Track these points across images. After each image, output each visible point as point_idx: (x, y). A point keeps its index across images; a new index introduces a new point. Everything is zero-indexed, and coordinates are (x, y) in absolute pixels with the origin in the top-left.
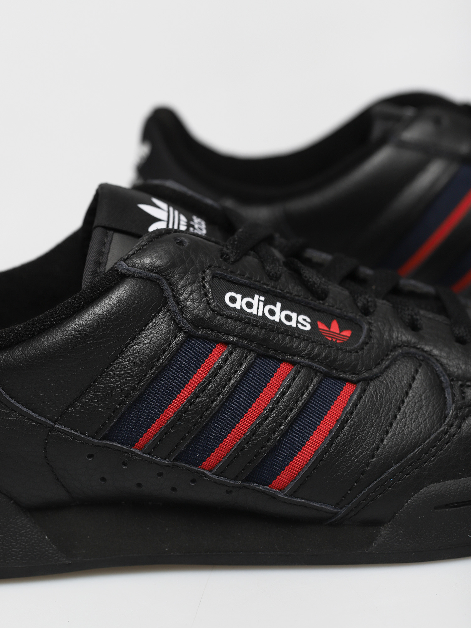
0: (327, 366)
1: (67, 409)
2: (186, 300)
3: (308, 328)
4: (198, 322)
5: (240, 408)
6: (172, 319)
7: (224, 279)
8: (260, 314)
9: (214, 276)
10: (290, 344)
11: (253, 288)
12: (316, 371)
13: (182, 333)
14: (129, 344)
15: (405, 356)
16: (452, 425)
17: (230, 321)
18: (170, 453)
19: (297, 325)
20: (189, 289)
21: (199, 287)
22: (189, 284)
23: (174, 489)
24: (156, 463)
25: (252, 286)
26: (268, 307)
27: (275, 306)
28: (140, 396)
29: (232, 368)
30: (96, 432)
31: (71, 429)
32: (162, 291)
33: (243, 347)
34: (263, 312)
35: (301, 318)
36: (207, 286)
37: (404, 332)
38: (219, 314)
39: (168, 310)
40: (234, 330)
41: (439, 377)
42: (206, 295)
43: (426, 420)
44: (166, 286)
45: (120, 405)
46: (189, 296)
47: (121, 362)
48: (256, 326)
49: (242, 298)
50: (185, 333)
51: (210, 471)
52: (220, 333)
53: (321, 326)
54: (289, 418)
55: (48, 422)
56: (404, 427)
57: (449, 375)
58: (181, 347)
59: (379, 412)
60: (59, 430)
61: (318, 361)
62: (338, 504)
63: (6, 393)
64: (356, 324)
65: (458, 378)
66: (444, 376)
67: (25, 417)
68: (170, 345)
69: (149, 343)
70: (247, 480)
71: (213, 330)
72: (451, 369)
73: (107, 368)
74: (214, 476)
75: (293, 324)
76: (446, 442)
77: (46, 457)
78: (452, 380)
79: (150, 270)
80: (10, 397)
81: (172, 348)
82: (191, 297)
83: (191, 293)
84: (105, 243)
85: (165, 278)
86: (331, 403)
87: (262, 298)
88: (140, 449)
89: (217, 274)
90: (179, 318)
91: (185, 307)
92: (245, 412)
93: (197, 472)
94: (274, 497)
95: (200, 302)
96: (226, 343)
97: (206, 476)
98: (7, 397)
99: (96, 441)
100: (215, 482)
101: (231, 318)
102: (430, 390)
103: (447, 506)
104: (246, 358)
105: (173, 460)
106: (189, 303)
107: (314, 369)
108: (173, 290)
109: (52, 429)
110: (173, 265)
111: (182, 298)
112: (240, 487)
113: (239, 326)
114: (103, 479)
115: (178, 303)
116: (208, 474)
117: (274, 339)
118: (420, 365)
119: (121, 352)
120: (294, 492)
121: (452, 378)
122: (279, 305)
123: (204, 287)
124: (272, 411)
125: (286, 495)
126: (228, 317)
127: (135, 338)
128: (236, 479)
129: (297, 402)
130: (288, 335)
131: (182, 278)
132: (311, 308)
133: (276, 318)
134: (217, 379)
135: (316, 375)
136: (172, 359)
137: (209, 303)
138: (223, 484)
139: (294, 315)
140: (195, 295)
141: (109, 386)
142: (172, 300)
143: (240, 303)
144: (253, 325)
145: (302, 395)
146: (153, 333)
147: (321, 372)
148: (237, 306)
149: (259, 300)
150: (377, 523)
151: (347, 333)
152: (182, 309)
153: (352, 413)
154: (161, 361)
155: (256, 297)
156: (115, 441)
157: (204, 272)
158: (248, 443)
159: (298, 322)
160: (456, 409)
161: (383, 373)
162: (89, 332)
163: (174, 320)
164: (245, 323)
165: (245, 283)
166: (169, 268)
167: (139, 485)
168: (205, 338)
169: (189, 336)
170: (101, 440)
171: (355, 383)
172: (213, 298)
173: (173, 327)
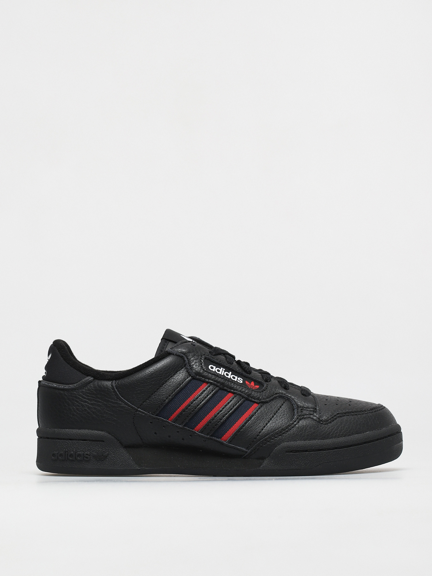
0: (247, 395)
1: (143, 403)
2: (193, 365)
3: (242, 382)
4: (198, 373)
5: (211, 407)
6: (187, 371)
7: (209, 360)
8: (222, 374)
9: (205, 358)
10: (233, 386)
11: (221, 365)
12: (243, 397)
13: (190, 377)
14: (169, 379)
15: (280, 397)
16: (295, 421)
17: (210, 374)
18: (182, 423)
19: (237, 381)
20: (195, 361)
21: (199, 361)
22: (195, 359)
23: (183, 439)
24: (177, 426)
25: (220, 364)
26: (226, 373)
27: (229, 373)
28: (172, 399)
29: (209, 391)
30: (154, 413)
31: (144, 411)
32: (185, 361)
33: (214, 384)
34: (224, 374)
35: (239, 379)
36: (202, 361)
37: (281, 389)
38: (206, 371)
39: (186, 368)
40: (211, 378)
41: (293, 405)
42: (201, 364)
43: (285, 419)
44: (186, 359)
45: (164, 402)
46: (194, 364)
47: (166, 385)
48: (220, 377)
49: (216, 368)
50: (191, 377)
51: (198, 431)
52: (206, 379)
53: (247, 382)
54: (230, 412)
55: (135, 407)
56: (276, 420)
57: (297, 405)
58: (190, 382)
59: (267, 414)
60: (140, 411)
61: (244, 393)
62: (247, 448)
63: (120, 395)
64: (262, 384)
65: (300, 407)
66: (295, 405)
67: (127, 405)
68: (185, 380)
69: (177, 379)
70: (212, 436)
71: (203, 377)
72: (298, 403)
73: (160, 387)
74: (199, 433)
75: (236, 380)
76: (292, 427)
77: (134, 422)
78: (298, 407)
79: (181, 353)
80: (122, 397)
81: (186, 382)
82: (195, 364)
83: (196, 363)
84: (165, 345)
85: (186, 356)
86: (248, 409)
87: (224, 369)
88: (171, 421)
89: (207, 358)
90: (190, 371)
91: (192, 367)
92: (213, 409)
93: (192, 431)
94: (222, 444)
95: (199, 366)
96: (207, 383)
97: (196, 433)
98: (120, 396)
99: (154, 416)
100: (199, 436)
101: (211, 373)
102: (288, 409)
103: (291, 452)
104: (215, 389)
105: (183, 426)
106: (194, 366)
107: (242, 396)
108: (188, 361)
109: (137, 410)
110: (189, 352)
111: (192, 364)
112: (209, 439)
113: (213, 377)
114: (155, 433)
115: (190, 366)
116: (197, 432)
117: (227, 383)
118: (286, 401)
119: (166, 381)
120: (230, 442)
121: (298, 406)
122: (230, 373)
123: (201, 361)
124: (223, 409)
125: (227, 443)
126: (209, 373)
127: (172, 377)
128: (208, 435)
129: (234, 407)
130: (233, 383)
131: (193, 357)
132: (244, 376)
133: (229, 377)
134: (203, 395)
135: (242, 398)
136: (185, 386)
137: (202, 367)
138: (202, 437)
139: (236, 377)
140: (197, 364)
141: (160, 394)
142: (188, 364)
143: (215, 369)
144: (219, 377)
145: (236, 404)
146: (179, 376)
147: (244, 397)
148: (214, 370)
149: (223, 370)
150: (263, 458)
151: (257, 387)
152: (192, 368)
153: (255, 413)
154: (181, 386)
155: (222, 368)
156: (161, 417)
157: (201, 356)
158: (213, 420)
159: (237, 379)
160: (298, 416)
161: (270, 401)
162: (154, 372)
163: (188, 372)
164: (216, 376)
165: (218, 362)
166: (188, 353)
167: (169, 436)
168: (200, 380)
169: (193, 378)
170: (155, 416)
171: (258, 403)
172: (204, 365)
173: (187, 374)
